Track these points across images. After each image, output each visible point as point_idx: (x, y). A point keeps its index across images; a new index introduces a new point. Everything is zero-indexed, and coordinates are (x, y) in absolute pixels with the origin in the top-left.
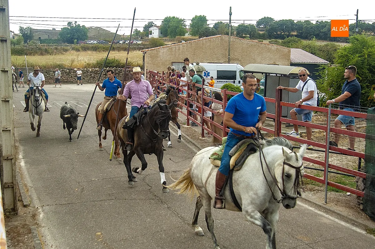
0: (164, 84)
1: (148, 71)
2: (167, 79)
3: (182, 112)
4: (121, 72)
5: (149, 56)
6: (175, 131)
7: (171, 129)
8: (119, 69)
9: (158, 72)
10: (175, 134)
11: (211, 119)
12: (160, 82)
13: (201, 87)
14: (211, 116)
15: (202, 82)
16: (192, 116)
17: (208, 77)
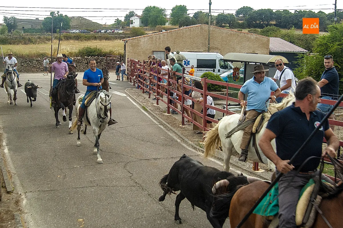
0: (145, 73)
2: (148, 68)
3: (162, 101)
4: (103, 61)
5: (130, 45)
6: (156, 119)
7: (152, 117)
8: (101, 58)
9: (139, 61)
10: (155, 122)
11: (191, 107)
12: (141, 70)
13: (182, 76)
14: (191, 104)
15: (182, 71)
16: (173, 104)
17: (188, 65)
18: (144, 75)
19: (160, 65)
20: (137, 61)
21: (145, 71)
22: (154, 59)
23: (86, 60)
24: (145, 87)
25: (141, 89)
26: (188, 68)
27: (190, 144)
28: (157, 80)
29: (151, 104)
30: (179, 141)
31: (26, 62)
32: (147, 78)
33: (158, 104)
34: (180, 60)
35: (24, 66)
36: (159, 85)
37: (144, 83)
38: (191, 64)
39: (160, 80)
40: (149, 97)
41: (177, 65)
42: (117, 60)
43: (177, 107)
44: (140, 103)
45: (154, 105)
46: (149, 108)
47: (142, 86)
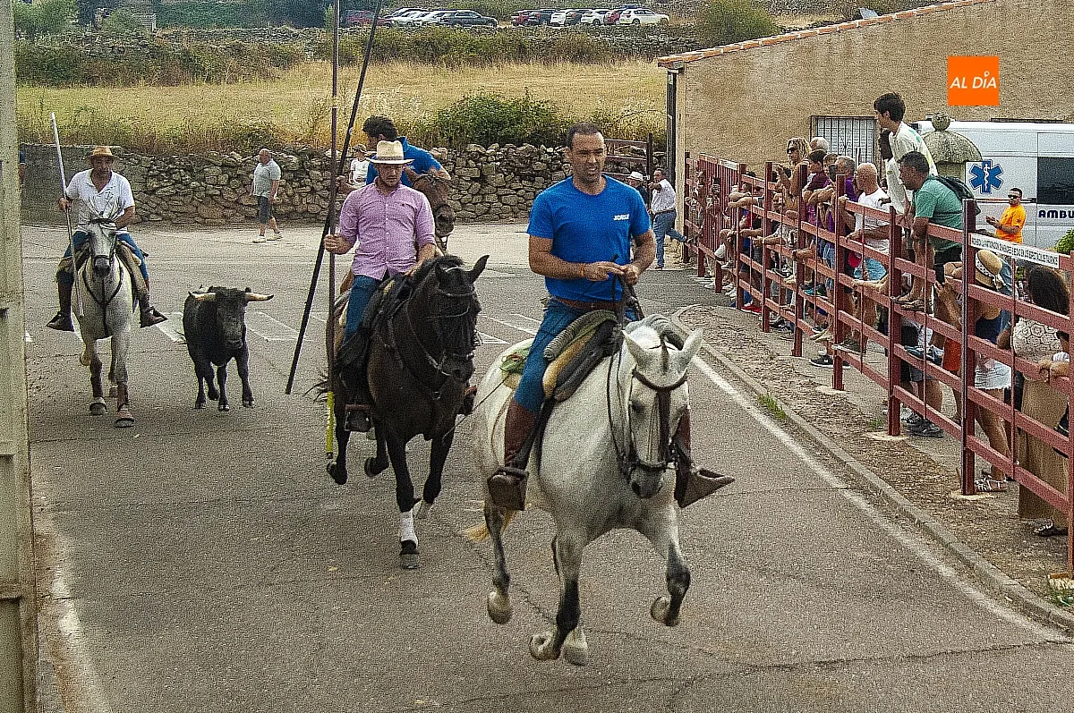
0: (773, 226)
1: (693, 161)
2: (789, 203)
3: (861, 367)
4: (559, 169)
5: (700, 85)
6: (831, 461)
7: (810, 452)
8: (550, 154)
9: (743, 167)
10: (825, 474)
11: (1007, 400)
12: (754, 215)
13: (960, 241)
14: (1008, 384)
15: (962, 219)
16: (914, 385)
17: (993, 189)
18: (771, 238)
19: (852, 187)
20: (733, 165)
21: (773, 216)
22: (818, 156)
23: (476, 162)
24: (775, 300)
25: (754, 308)
26: (995, 201)
27: (1001, 588)
28: (834, 262)
29: (807, 385)
30: (946, 571)
31: (170, 173)
32: (785, 253)
33: (838, 385)
34: (950, 163)
35: (159, 192)
36: (848, 290)
37: (768, 281)
38: (1009, 180)
39: (848, 262)
40: (797, 352)
41: (934, 187)
42: (632, 165)
43: (935, 401)
44: (751, 381)
45: (818, 389)
46: (795, 404)
47: (758, 295)
